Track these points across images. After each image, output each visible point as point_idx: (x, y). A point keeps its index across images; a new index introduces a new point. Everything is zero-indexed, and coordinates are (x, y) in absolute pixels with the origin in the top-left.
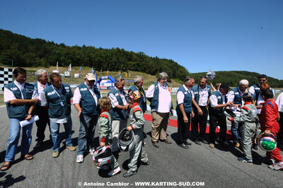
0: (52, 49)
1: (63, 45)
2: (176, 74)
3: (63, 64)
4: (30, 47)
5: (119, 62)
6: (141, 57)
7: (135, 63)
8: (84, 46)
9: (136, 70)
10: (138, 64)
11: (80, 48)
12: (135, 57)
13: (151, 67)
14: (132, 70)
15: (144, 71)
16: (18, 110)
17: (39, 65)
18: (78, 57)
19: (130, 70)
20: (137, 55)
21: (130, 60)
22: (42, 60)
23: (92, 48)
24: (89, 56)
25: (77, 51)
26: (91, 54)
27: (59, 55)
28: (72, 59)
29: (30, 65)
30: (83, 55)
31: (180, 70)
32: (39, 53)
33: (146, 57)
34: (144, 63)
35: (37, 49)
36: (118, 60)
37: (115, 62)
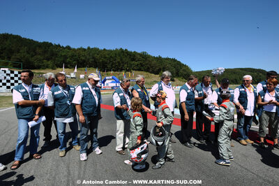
0: (58, 52)
1: (68, 47)
2: (179, 72)
3: (70, 66)
4: (38, 50)
5: (123, 63)
6: (144, 56)
7: (136, 63)
8: (89, 48)
9: (139, 70)
10: (141, 64)
11: (85, 50)
12: (138, 57)
13: (154, 66)
14: (136, 70)
15: (147, 70)
16: (26, 111)
17: (46, 67)
18: (83, 58)
19: (133, 69)
20: (140, 55)
21: (133, 60)
22: (49, 62)
23: (96, 50)
24: (93, 58)
25: (82, 53)
26: (96, 55)
27: (65, 57)
28: (78, 60)
29: (38, 68)
30: (88, 57)
31: (184, 68)
32: (46, 55)
33: (149, 56)
34: (147, 62)
35: (45, 52)
36: (121, 60)
37: (119, 62)
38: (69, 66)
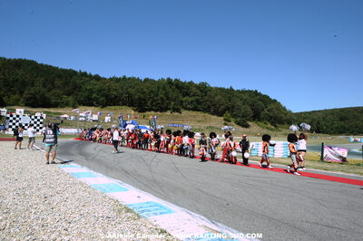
0: (83, 83)
1: (97, 78)
4: (58, 82)
5: (168, 99)
6: (203, 88)
7: (193, 99)
8: (124, 78)
9: (195, 109)
10: (197, 100)
12: (194, 90)
14: (189, 109)
15: (207, 110)
17: (66, 105)
18: (114, 93)
19: (186, 109)
20: (198, 87)
21: (187, 94)
22: (70, 98)
23: (133, 79)
24: (128, 93)
25: (114, 85)
26: (130, 90)
27: (91, 91)
28: (107, 96)
29: (55, 105)
30: (120, 91)
32: (67, 89)
33: (211, 89)
34: (207, 98)
35: (66, 84)
36: (166, 95)
37: (162, 99)
38: (95, 103)
